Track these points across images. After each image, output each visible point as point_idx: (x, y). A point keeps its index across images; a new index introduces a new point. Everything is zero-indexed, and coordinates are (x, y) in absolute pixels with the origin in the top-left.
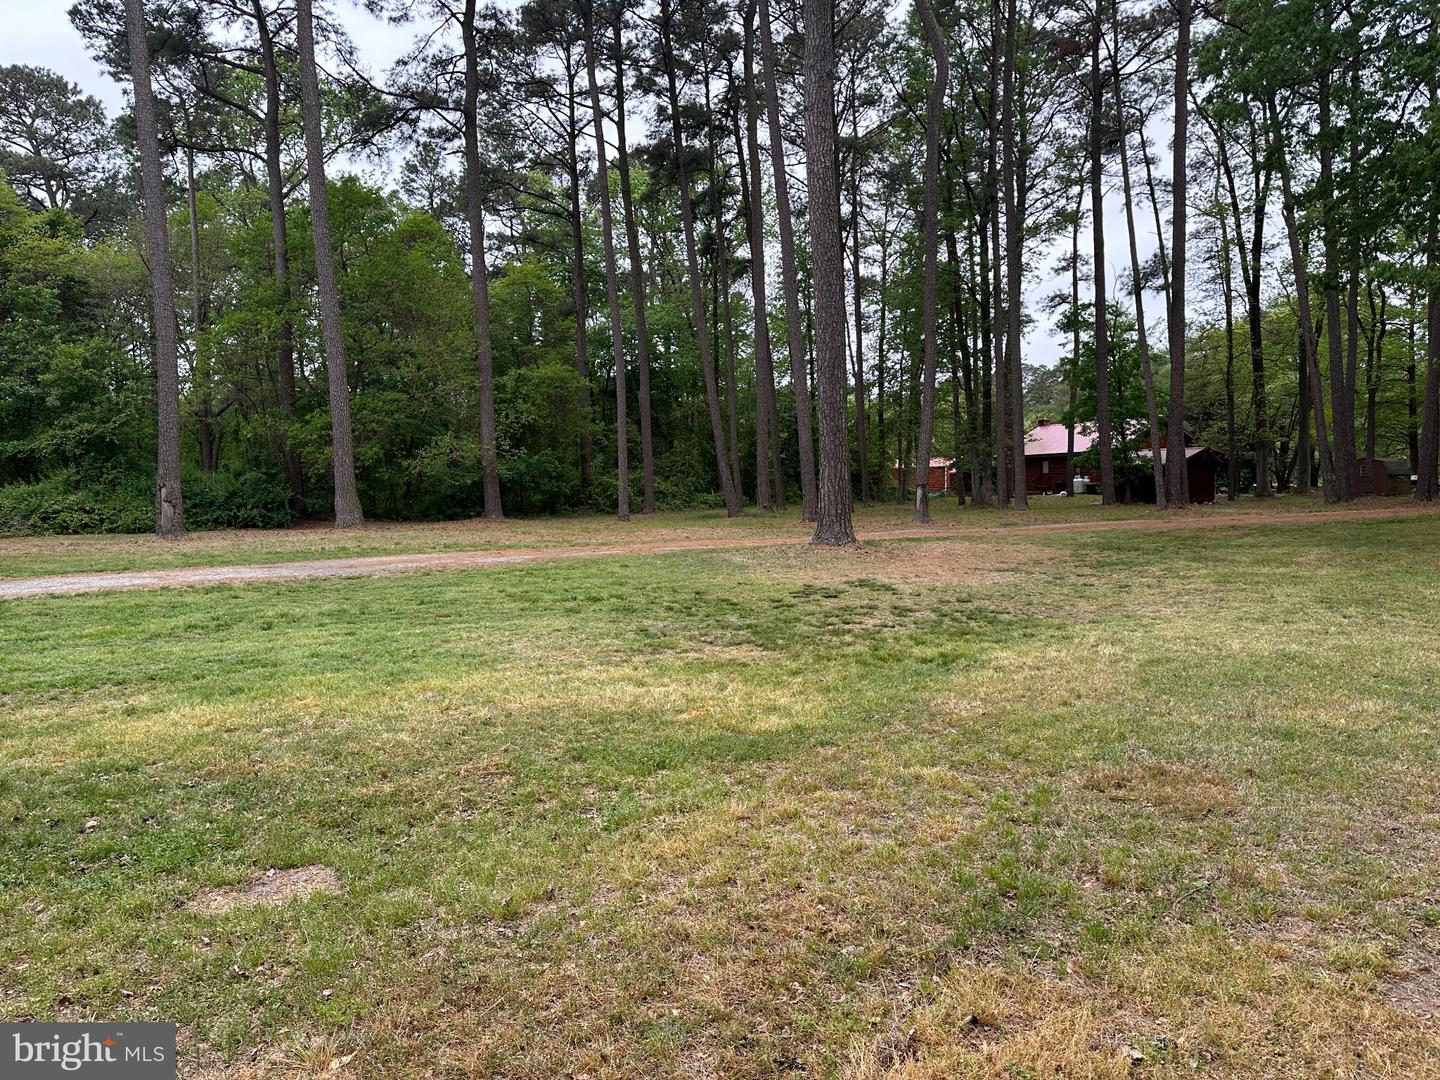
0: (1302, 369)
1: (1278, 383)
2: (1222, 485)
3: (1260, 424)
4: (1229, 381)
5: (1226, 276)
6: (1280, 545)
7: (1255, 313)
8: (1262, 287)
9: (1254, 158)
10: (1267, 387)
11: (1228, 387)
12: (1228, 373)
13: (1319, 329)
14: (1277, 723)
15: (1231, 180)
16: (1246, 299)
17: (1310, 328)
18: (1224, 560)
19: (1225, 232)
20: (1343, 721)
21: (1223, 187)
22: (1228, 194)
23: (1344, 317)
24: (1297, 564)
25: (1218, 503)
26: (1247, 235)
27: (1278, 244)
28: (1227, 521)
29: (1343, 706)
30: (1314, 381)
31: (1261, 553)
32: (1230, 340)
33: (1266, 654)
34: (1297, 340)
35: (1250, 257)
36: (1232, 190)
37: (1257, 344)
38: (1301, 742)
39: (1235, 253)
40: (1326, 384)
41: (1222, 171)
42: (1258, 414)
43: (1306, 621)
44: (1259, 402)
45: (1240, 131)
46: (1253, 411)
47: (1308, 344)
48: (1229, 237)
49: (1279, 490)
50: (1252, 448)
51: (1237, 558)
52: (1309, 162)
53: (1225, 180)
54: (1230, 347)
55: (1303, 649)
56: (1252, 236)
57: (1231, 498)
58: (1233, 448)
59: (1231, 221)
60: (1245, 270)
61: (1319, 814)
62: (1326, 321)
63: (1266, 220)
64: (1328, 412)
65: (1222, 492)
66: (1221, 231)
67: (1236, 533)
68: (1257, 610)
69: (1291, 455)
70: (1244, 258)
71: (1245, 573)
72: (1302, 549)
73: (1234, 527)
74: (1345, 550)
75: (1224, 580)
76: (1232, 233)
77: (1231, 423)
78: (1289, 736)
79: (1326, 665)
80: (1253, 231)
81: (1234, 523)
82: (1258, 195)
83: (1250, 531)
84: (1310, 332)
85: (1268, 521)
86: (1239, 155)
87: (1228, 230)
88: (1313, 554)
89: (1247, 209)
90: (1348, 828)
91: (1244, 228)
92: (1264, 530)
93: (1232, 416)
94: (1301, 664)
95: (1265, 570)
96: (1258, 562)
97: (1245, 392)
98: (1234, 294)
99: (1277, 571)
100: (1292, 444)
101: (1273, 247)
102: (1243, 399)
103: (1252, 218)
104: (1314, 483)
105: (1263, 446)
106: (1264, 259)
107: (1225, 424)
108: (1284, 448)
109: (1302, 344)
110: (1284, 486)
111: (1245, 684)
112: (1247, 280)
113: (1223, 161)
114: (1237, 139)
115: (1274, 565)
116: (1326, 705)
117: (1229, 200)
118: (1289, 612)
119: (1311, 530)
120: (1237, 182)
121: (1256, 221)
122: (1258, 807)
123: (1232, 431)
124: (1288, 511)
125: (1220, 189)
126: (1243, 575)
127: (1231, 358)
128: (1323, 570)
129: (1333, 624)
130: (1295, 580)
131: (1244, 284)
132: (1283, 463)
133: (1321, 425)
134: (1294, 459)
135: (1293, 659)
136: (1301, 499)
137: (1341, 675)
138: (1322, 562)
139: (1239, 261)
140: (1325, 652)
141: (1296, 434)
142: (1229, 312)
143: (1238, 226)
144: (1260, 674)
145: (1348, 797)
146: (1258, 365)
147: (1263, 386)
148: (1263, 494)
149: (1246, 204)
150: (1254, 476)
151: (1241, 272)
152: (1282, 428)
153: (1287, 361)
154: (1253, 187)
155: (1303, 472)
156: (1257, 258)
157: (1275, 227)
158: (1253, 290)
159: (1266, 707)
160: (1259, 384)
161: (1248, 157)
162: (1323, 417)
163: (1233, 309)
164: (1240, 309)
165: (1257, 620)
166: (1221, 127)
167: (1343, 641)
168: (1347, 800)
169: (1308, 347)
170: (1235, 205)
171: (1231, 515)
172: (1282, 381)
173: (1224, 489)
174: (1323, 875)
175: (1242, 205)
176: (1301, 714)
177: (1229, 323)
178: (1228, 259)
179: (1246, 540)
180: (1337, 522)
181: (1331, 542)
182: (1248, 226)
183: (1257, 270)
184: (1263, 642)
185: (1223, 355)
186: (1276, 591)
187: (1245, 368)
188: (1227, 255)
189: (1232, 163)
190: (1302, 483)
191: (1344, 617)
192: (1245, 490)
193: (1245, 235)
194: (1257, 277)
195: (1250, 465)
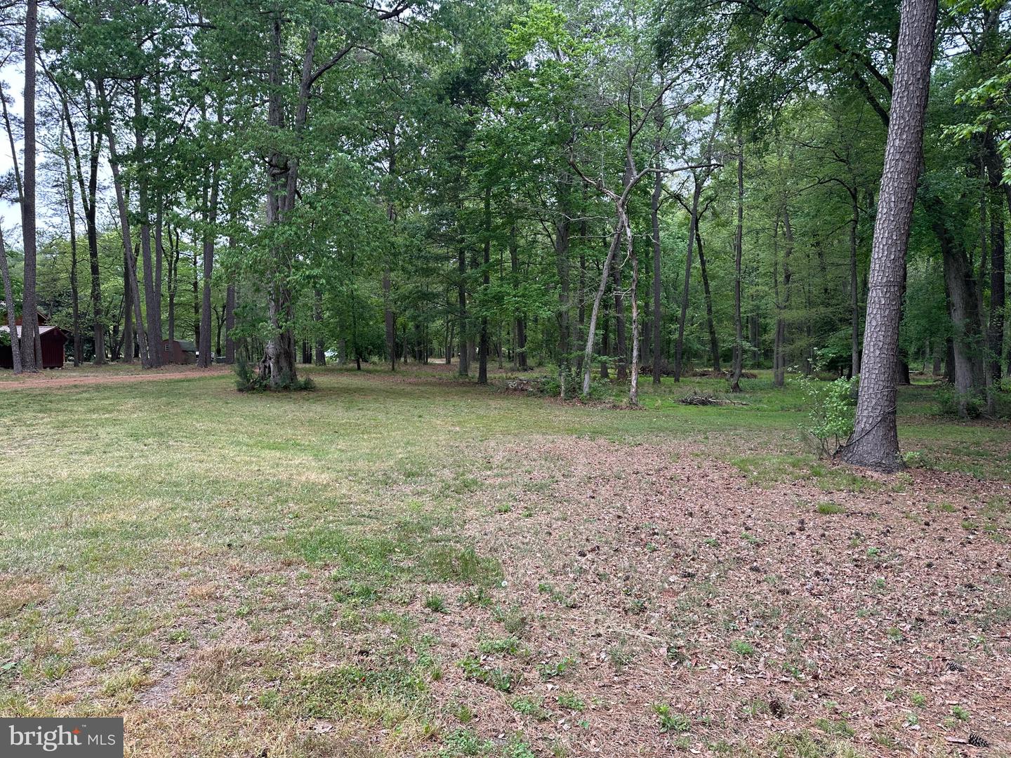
0: (126, 276)
1: (110, 284)
2: (71, 355)
3: (97, 312)
4: (73, 279)
5: (70, 202)
6: (108, 398)
7: (92, 232)
8: (97, 214)
9: (90, 122)
10: (102, 287)
11: (72, 284)
12: (73, 273)
13: (137, 251)
14: (88, 526)
15: (73, 133)
16: (86, 221)
17: (131, 248)
18: (65, 411)
19: (68, 169)
20: (135, 517)
21: (67, 136)
22: (70, 142)
23: (153, 244)
24: (118, 411)
25: (66, 369)
26: (86, 175)
27: (109, 187)
28: (71, 382)
29: (136, 506)
30: (134, 285)
31: (92, 405)
32: (74, 249)
33: (87, 477)
34: (122, 255)
35: (87, 192)
36: (73, 140)
37: (94, 254)
38: (103, 537)
39: (76, 186)
40: (141, 287)
41: (66, 124)
42: (95, 305)
43: (119, 450)
44: (96, 296)
45: (79, 99)
46: (92, 303)
47: (129, 260)
48: (72, 174)
49: (113, 359)
50: (93, 328)
51: (75, 409)
52: (129, 135)
53: (68, 131)
54: (74, 254)
55: (114, 470)
56: (89, 176)
57: (76, 365)
58: (77, 328)
59: (73, 162)
60: (84, 200)
61: (109, 587)
62: (141, 245)
63: (99, 168)
64: (144, 308)
65: (70, 360)
66: (65, 168)
67: (77, 390)
68: (84, 445)
69: (120, 335)
70: (83, 192)
71: (79, 419)
72: (123, 400)
73: (75, 386)
74: (152, 400)
75: (64, 425)
76: (73, 172)
77: (76, 310)
78: (95, 534)
79: (129, 480)
80: (90, 173)
81: (76, 383)
82: (93, 148)
83: (87, 388)
84: (131, 251)
85: (102, 381)
86: (79, 117)
87: (71, 168)
88: (130, 403)
89: (84, 157)
90: (128, 591)
91: (83, 170)
92: (98, 388)
93: (76, 305)
94: (111, 481)
95: (94, 416)
96: (90, 411)
97: (86, 288)
98: (76, 216)
99: (103, 417)
100: (121, 328)
101: (105, 188)
102: (85, 293)
103: (89, 164)
104: (136, 355)
105: (99, 328)
106: (98, 195)
107: (71, 310)
108: (116, 330)
109: (126, 259)
110: (116, 357)
111: (67, 502)
112: (86, 208)
113: (66, 116)
114: (76, 104)
115: (101, 412)
116: (124, 507)
117: (72, 147)
118: (108, 445)
119: (131, 387)
120: (77, 135)
121: (92, 167)
122: (64, 593)
123: (78, 316)
124: (117, 374)
125: (64, 137)
126: (77, 421)
127: (75, 262)
128: (135, 413)
129: (136, 450)
130: (115, 422)
131: (83, 210)
132: (115, 341)
133: (139, 315)
134: (123, 338)
135: (106, 478)
136: (127, 366)
137: (138, 486)
138: (135, 409)
139: (80, 192)
140: (130, 471)
141: (123, 321)
142: (72, 229)
143: (79, 167)
144: (80, 492)
145: (131, 569)
146: (95, 270)
147: (99, 285)
148: (100, 362)
149: (85, 153)
150: (94, 350)
151: (81, 201)
152: (114, 316)
153: (117, 269)
154: (89, 141)
155: (129, 347)
156: (93, 193)
157: (105, 174)
158: (91, 215)
159: (81, 516)
160: (96, 284)
161: (84, 119)
162: (140, 310)
163: (76, 227)
164: (81, 228)
165: (84, 453)
166: (65, 92)
167: (142, 462)
168: (130, 572)
169: (129, 262)
170: (76, 151)
171: (74, 377)
172: (112, 284)
173: (71, 358)
174: (107, 629)
175: (81, 153)
176: (107, 516)
177: (73, 237)
178: (71, 189)
179: (85, 395)
180: (149, 382)
181: (143, 395)
182: (86, 169)
183: (93, 202)
184: (86, 469)
185: (69, 259)
186: (101, 431)
187: (85, 270)
188: (71, 187)
189: (73, 120)
190: (128, 355)
191: (145, 445)
192: (88, 359)
193: (84, 175)
194: (93, 207)
195: (91, 341)
